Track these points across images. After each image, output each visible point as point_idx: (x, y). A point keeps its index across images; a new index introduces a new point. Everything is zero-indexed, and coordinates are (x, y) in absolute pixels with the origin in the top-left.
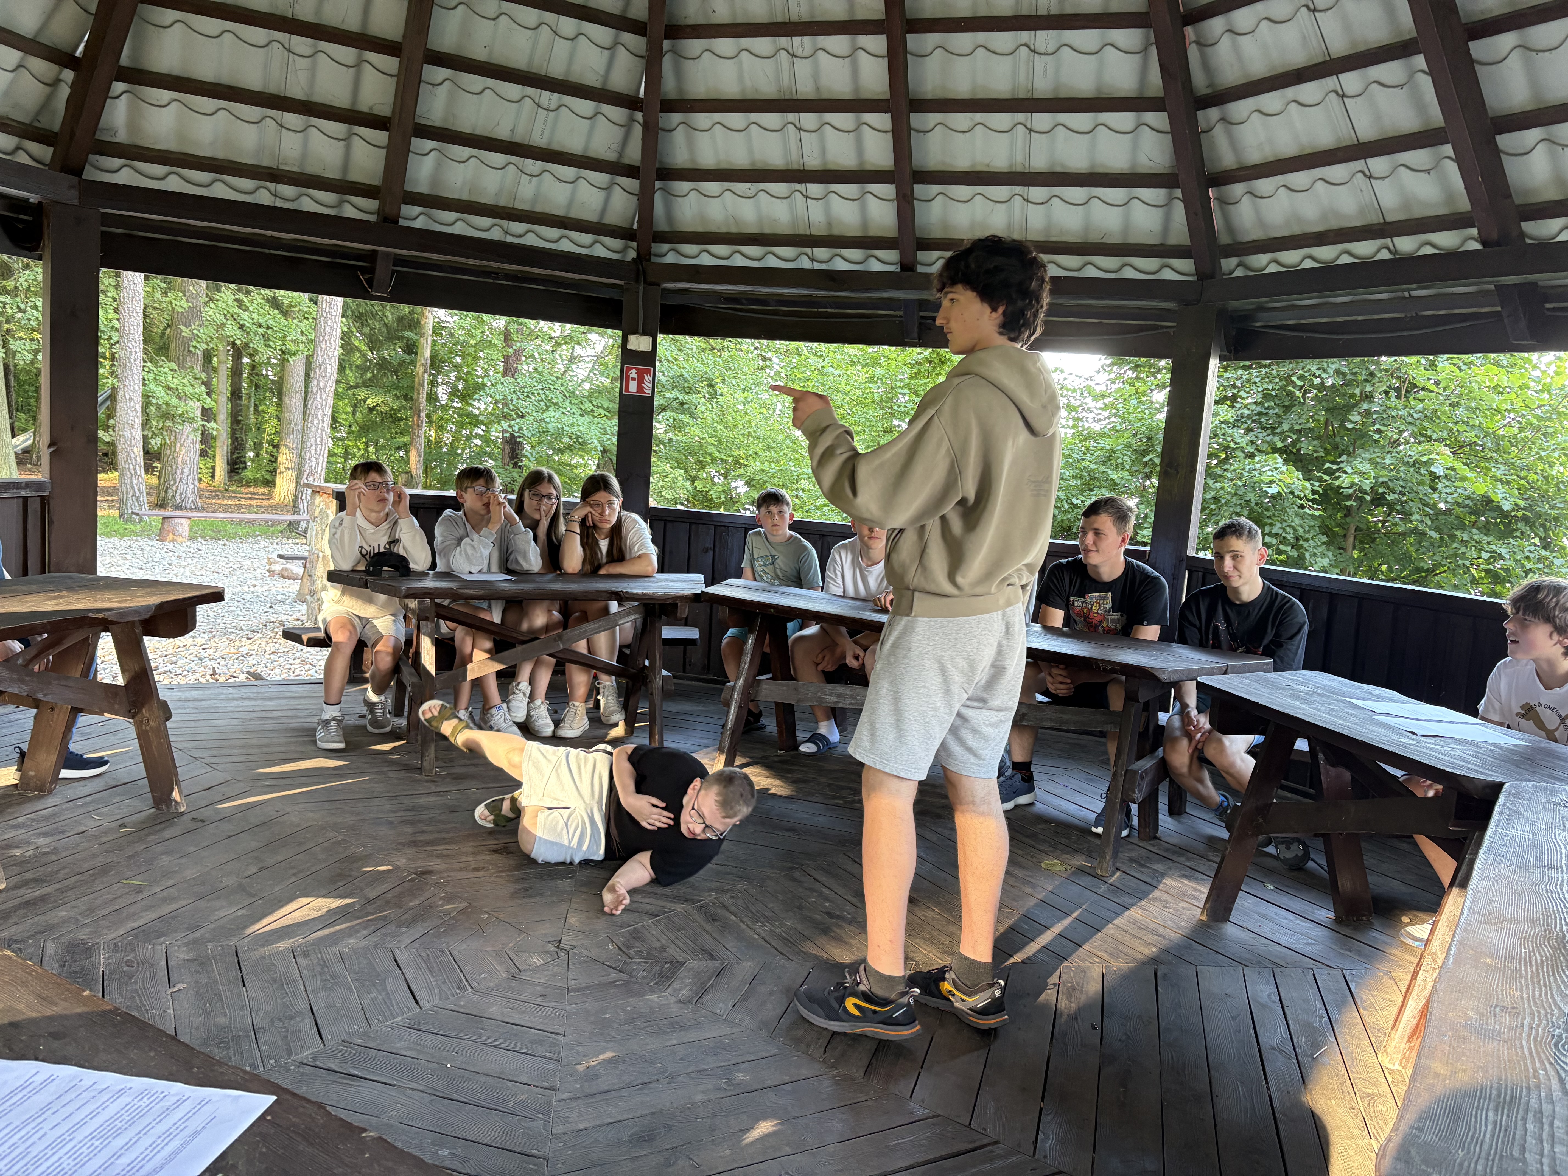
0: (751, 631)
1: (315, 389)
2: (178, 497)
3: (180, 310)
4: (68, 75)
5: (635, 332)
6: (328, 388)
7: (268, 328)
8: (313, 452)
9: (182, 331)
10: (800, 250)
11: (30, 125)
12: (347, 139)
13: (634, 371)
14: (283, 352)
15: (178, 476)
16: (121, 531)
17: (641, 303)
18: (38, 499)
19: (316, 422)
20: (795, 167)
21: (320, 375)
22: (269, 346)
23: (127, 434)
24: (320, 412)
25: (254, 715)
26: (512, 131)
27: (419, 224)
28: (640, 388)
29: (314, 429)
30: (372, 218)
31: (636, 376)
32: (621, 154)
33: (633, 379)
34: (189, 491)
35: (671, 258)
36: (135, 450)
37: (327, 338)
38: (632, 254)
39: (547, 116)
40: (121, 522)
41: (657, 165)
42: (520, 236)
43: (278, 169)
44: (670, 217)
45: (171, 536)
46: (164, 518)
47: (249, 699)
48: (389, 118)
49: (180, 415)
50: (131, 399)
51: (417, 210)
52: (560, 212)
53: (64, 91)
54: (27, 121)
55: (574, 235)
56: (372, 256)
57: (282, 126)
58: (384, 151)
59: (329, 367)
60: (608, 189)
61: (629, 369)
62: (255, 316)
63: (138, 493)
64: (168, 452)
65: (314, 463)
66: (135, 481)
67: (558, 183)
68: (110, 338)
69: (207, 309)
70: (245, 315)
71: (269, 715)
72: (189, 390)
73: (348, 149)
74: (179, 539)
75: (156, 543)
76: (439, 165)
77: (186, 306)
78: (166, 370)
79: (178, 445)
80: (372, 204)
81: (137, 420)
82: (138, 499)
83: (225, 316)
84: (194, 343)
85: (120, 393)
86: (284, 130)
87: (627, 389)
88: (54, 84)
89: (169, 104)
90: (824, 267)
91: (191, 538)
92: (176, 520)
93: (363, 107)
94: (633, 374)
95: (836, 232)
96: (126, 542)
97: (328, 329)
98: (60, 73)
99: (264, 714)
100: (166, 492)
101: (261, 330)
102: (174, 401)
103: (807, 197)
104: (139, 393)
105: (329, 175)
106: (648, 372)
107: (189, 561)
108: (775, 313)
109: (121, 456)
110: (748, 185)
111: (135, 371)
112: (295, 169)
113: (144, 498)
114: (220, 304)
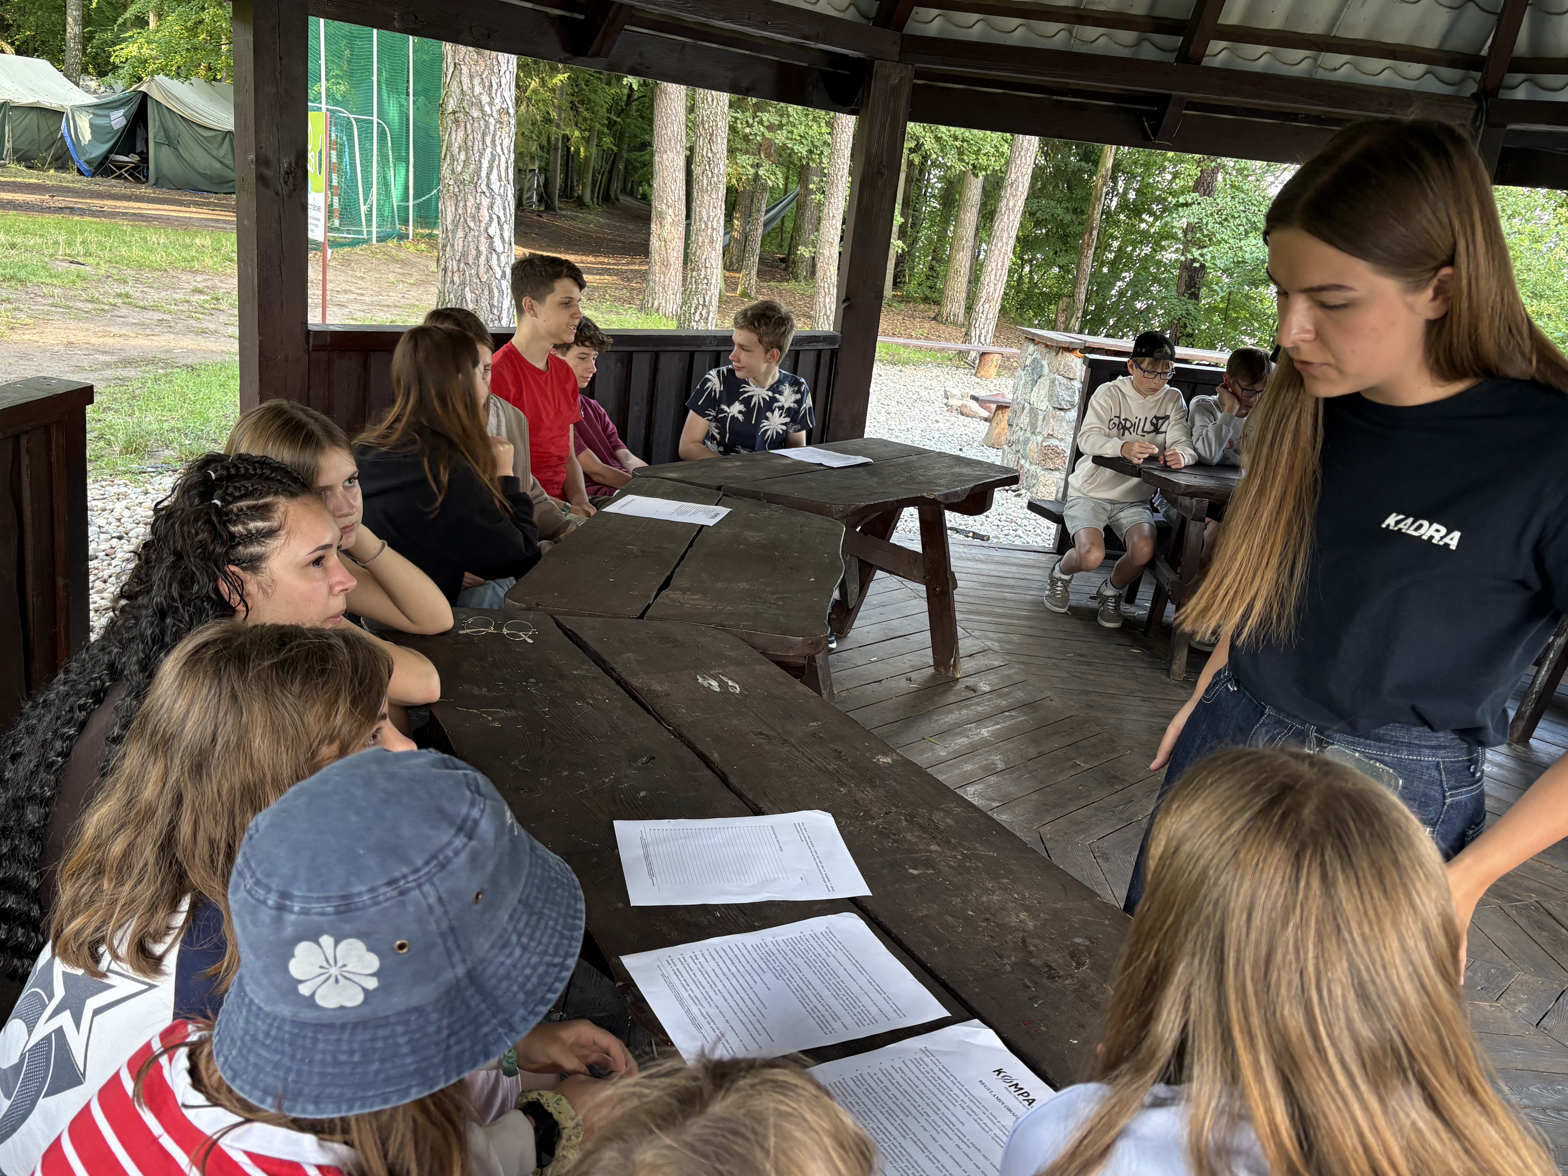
1: (1004, 209)
6: (1017, 208)
8: (993, 277)
18: (829, 352)
19: (1000, 244)
21: (1011, 194)
23: (826, 252)
24: (1006, 234)
25: (990, 580)
27: (1219, 61)
29: (997, 252)
30: (1171, 58)
35: (1524, 93)
36: (832, 268)
37: (1022, 153)
38: (1472, 88)
42: (1335, 70)
43: (1084, 9)
44: (1538, 41)
50: (833, 216)
51: (1224, 45)
55: (1403, 66)
56: (1165, 101)
59: (1020, 185)
60: (1458, 8)
68: (821, 153)
80: (1174, 42)
81: (836, 237)
85: (825, 210)
97: (1025, 143)
99: (999, 581)
105: (1134, 11)
112: (1101, 8)
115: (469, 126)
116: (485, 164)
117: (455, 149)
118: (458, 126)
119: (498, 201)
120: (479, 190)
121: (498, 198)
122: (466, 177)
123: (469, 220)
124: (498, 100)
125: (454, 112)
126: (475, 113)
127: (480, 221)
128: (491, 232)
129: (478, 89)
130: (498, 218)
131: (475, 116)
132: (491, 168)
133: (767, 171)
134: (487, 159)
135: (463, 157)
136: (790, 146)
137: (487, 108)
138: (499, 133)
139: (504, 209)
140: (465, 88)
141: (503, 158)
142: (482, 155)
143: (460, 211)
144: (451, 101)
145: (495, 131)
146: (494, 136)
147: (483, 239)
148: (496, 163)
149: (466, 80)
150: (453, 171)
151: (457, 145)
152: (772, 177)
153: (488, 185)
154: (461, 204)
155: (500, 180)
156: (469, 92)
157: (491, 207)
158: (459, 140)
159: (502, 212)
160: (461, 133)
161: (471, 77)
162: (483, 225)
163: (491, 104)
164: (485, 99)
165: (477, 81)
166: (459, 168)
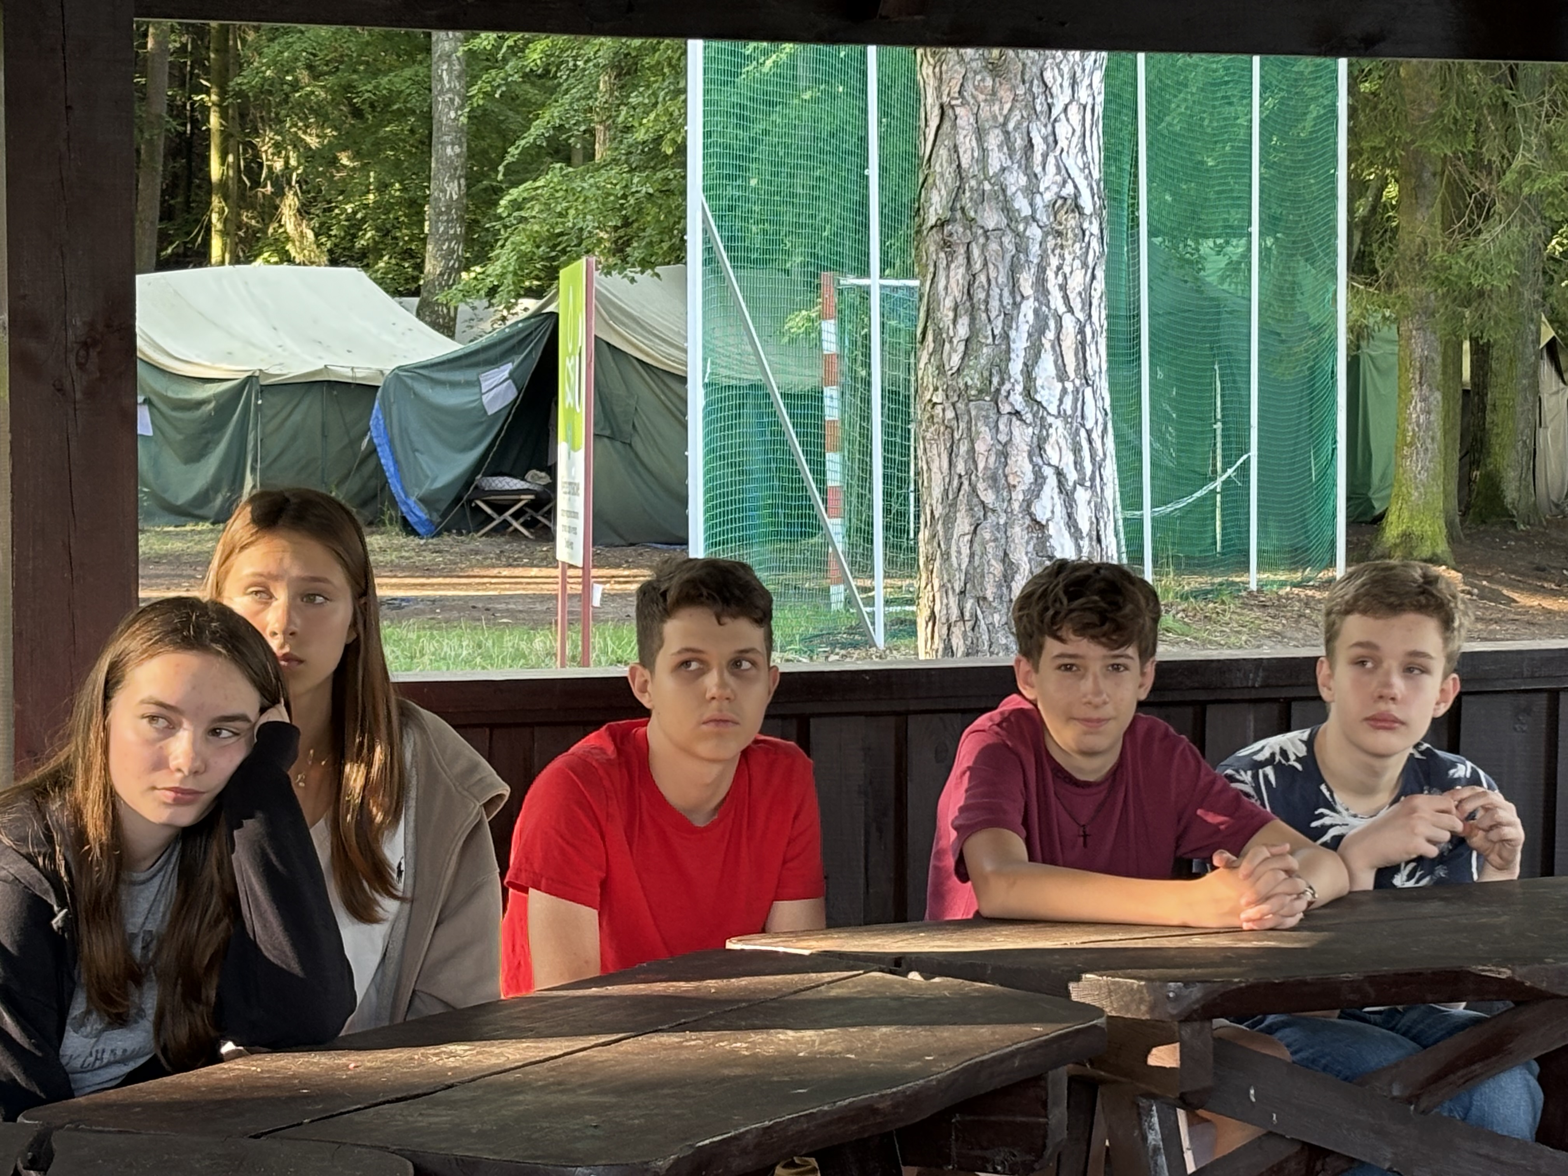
115: (976, 252)
116: (1020, 343)
117: (946, 314)
118: (951, 256)
119: (1058, 430)
120: (1006, 408)
121: (1058, 423)
122: (972, 379)
123: (981, 486)
124: (1049, 180)
125: (941, 224)
126: (991, 218)
127: (1011, 488)
128: (1041, 510)
129: (996, 160)
130: (1059, 473)
131: (991, 225)
132: (1035, 352)
134: (1025, 328)
135: (963, 331)
137: (1022, 204)
138: (1054, 262)
139: (1076, 450)
140: (965, 162)
141: (1069, 322)
142: (1009, 319)
143: (960, 468)
144: (935, 198)
145: (1044, 256)
146: (1042, 269)
147: (1018, 532)
148: (1050, 335)
149: (967, 144)
150: (941, 369)
151: (949, 303)
153: (1029, 394)
154: (963, 448)
155: (1062, 376)
156: (976, 169)
157: (1039, 447)
158: (956, 291)
159: (1068, 458)
160: (958, 273)
161: (980, 134)
162: (1018, 496)
163: (1031, 191)
164: (1016, 180)
165: (994, 139)
166: (956, 360)
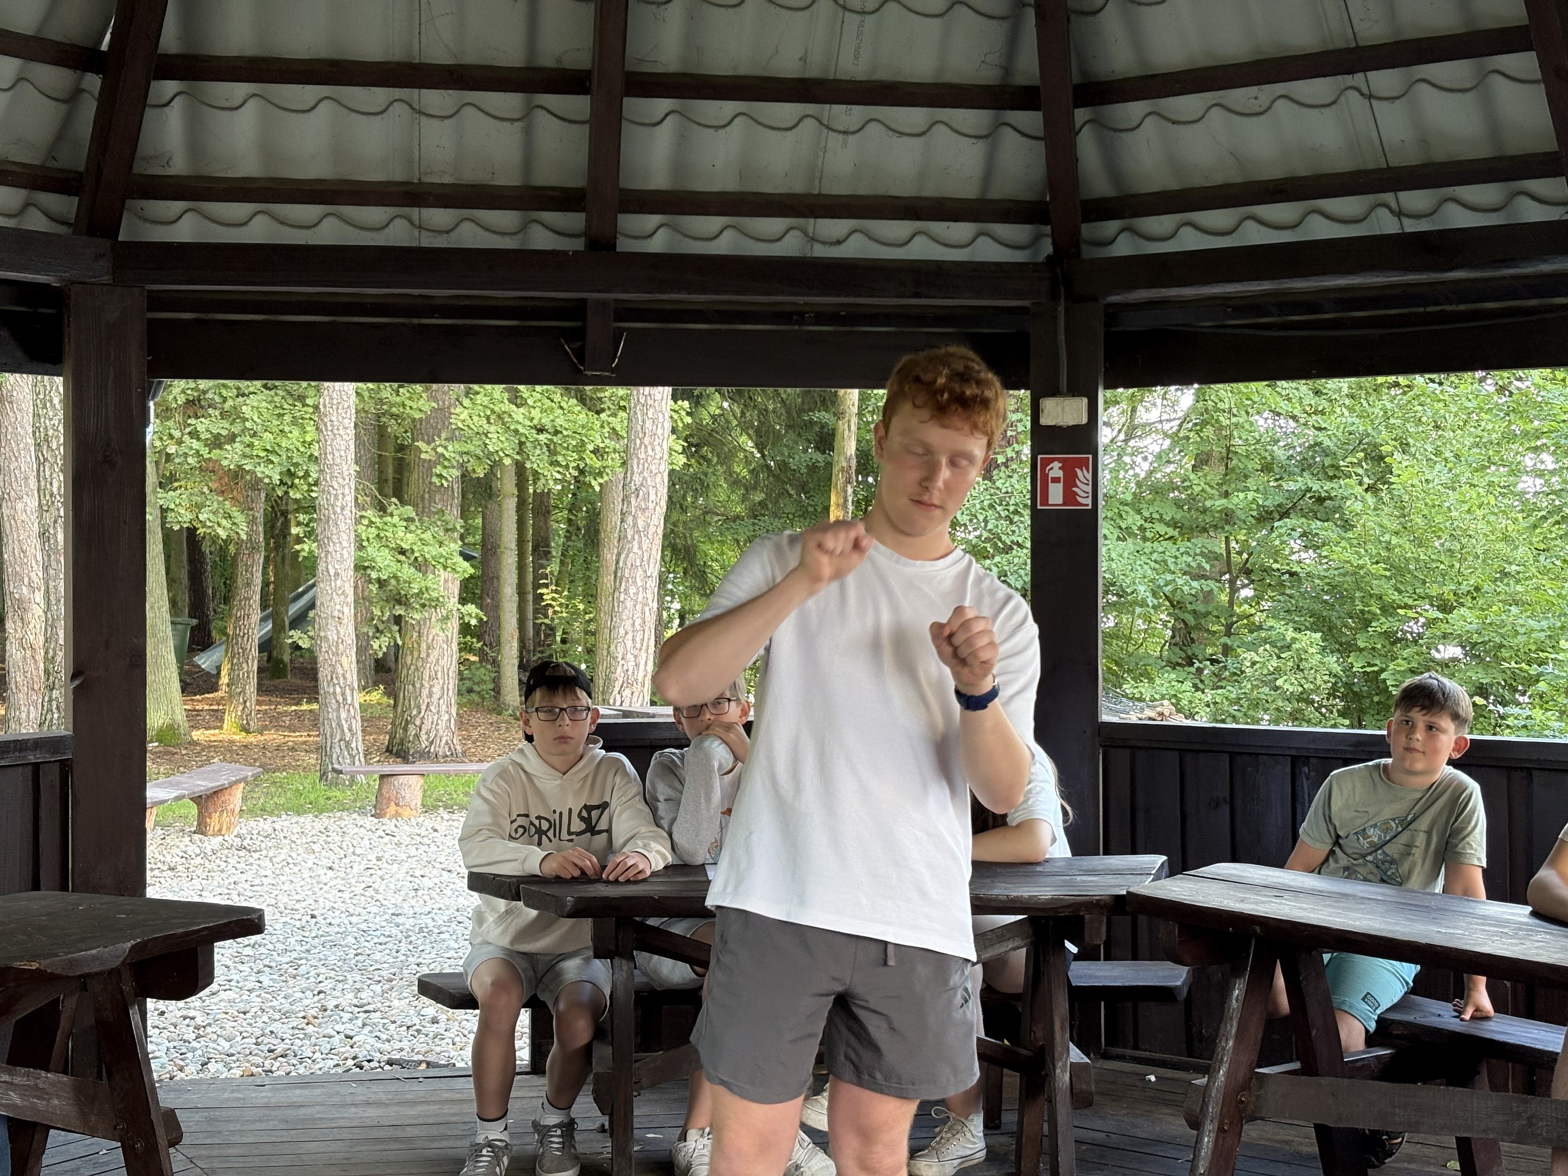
0: (1237, 972)
1: (630, 533)
2: (424, 737)
3: (418, 415)
4: (93, 82)
5: (1054, 392)
6: (652, 530)
7: (556, 433)
8: (629, 644)
9: (421, 452)
10: (1371, 198)
11: (42, 167)
12: (526, 117)
13: (1056, 465)
14: (582, 472)
15: (424, 700)
16: (322, 801)
17: (1062, 337)
18: (56, 768)
19: (632, 590)
20: (1340, 44)
21: (638, 507)
22: (558, 464)
23: (332, 635)
24: (640, 572)
25: (375, 1134)
26: (803, 59)
27: (658, 244)
28: (1069, 496)
29: (629, 604)
30: (578, 245)
31: (1060, 474)
32: (1007, 70)
33: (1056, 480)
34: (442, 725)
35: (1124, 247)
36: (345, 661)
37: (646, 441)
38: (1047, 248)
39: (861, 25)
40: (321, 786)
41: (1076, 79)
42: (839, 243)
43: (420, 183)
44: (1114, 171)
45: (393, 808)
46: (382, 777)
47: (378, 1104)
48: (588, 73)
49: (418, 594)
50: (337, 574)
51: (654, 220)
52: (906, 190)
53: (89, 109)
54: (36, 162)
55: (939, 228)
56: (578, 309)
57: (421, 113)
58: (586, 128)
59: (652, 492)
60: (989, 136)
61: (1046, 463)
62: (536, 413)
63: (348, 736)
64: (409, 660)
65: (631, 664)
66: (343, 715)
67: (895, 138)
68: (307, 474)
69: (459, 410)
70: (519, 414)
71: (399, 1134)
72: (431, 551)
73: (528, 133)
74: (406, 812)
75: (370, 822)
76: (682, 140)
77: (426, 408)
78: (396, 519)
79: (424, 646)
80: (575, 221)
81: (346, 610)
82: (348, 744)
83: (488, 418)
84: (438, 470)
85: (321, 566)
86: (423, 119)
87: (1045, 501)
88: (73, 98)
89: (245, 102)
90: (1423, 226)
91: (428, 808)
92: (402, 779)
93: (547, 59)
94: (1056, 470)
95: (1440, 155)
96: (325, 821)
97: (649, 424)
98: (80, 79)
99: (391, 1133)
100: (405, 729)
101: (542, 437)
102: (407, 572)
103: (1370, 97)
104: (350, 563)
105: (502, 180)
106: (1083, 464)
107: (412, 851)
108: (1335, 324)
109: (324, 673)
110: (1252, 91)
111: (342, 527)
112: (447, 180)
113: (358, 744)
114: (479, 399)
133: (214, 513)
136: (247, 468)
152: (224, 522)
